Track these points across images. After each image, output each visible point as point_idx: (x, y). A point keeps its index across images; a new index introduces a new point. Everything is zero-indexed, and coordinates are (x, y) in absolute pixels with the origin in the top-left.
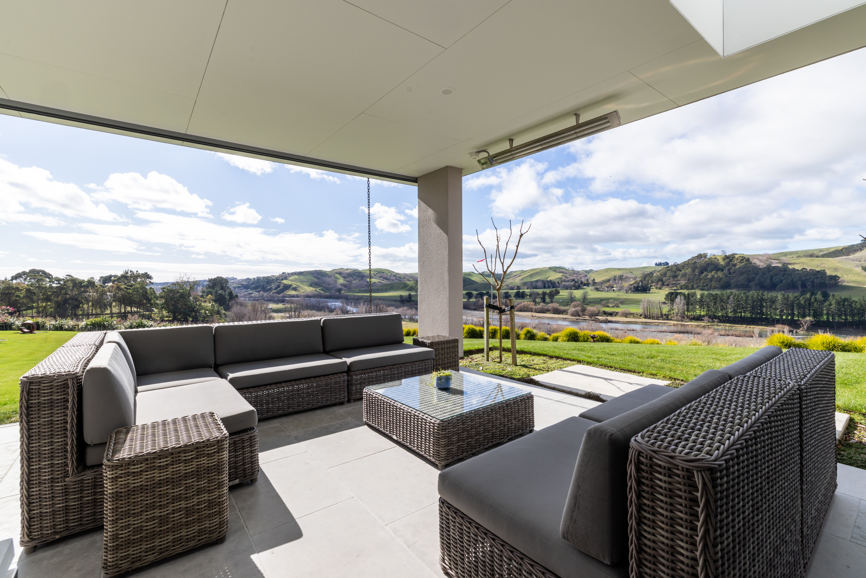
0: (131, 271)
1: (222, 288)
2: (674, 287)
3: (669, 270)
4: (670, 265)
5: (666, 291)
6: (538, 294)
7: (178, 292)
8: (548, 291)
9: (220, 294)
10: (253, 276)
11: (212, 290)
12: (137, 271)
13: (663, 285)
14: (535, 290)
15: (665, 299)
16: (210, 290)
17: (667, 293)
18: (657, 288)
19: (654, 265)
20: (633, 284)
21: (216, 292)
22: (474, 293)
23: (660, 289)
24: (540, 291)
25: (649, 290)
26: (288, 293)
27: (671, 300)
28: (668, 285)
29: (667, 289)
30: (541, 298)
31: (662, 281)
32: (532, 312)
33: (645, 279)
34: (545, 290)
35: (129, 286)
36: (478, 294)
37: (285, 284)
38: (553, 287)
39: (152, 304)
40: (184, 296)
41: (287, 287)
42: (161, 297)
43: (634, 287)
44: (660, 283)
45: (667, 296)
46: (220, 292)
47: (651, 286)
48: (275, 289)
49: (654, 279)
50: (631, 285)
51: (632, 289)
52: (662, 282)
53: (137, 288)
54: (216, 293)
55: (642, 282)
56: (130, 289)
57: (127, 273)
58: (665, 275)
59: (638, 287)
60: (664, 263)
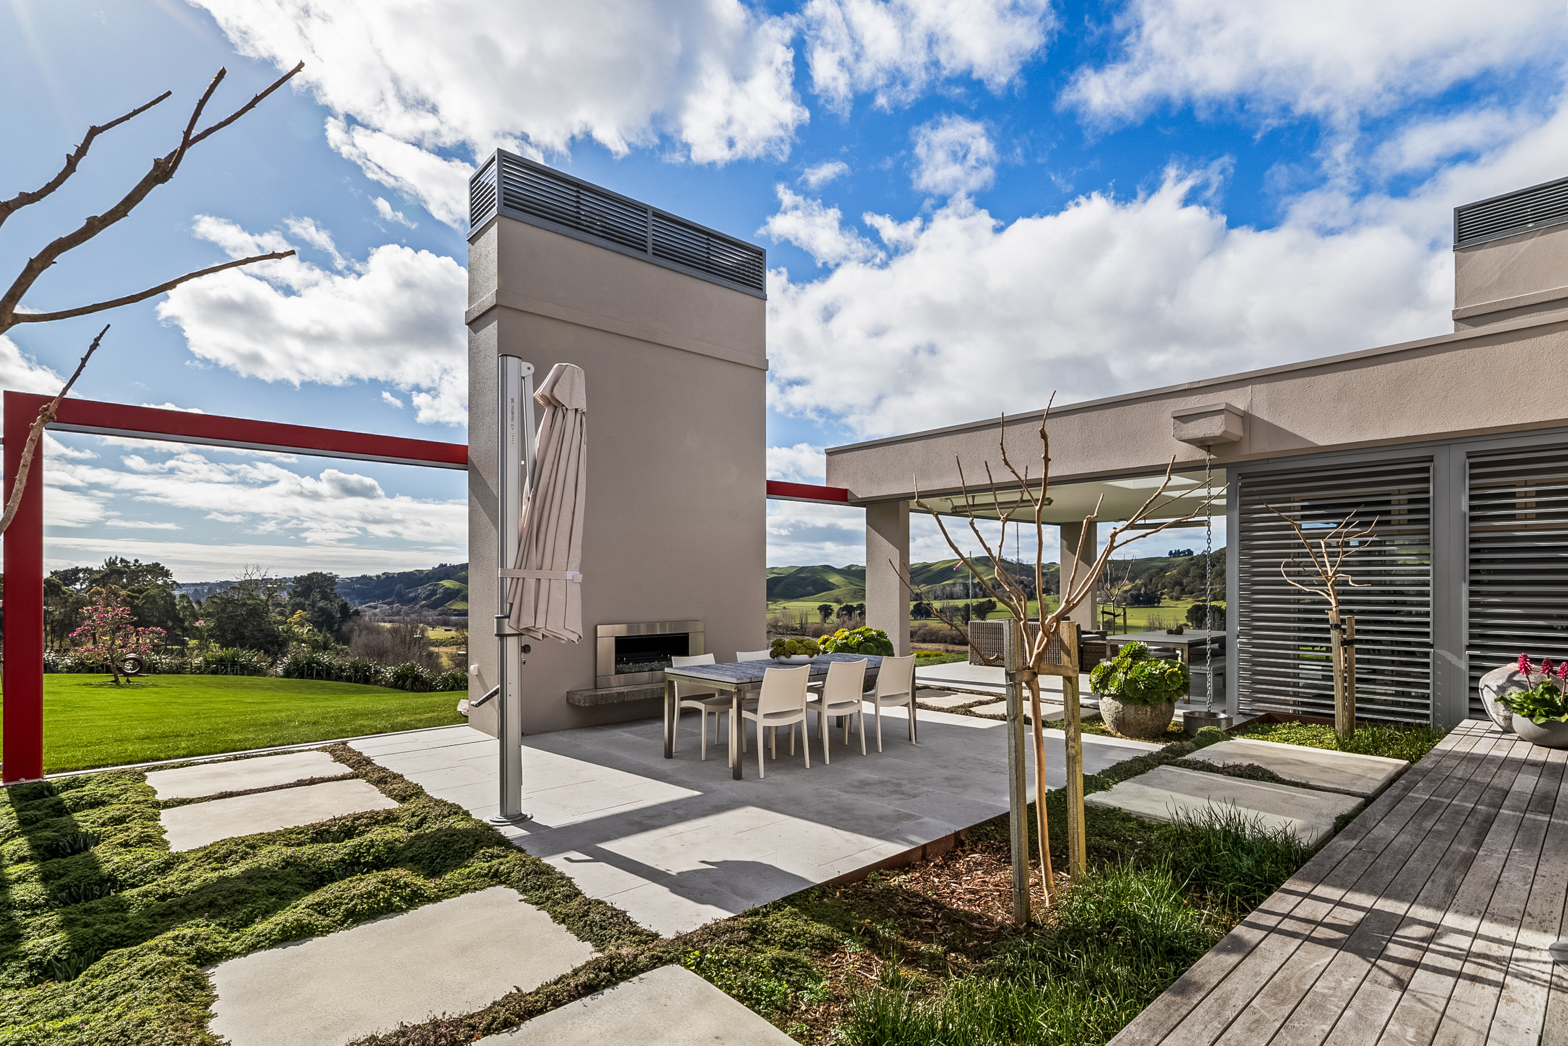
0: (122, 561)
1: (325, 597)
2: (1201, 596)
3: (1193, 565)
4: (1195, 554)
5: (1187, 604)
6: (957, 609)
7: (244, 604)
8: (975, 602)
9: (321, 609)
10: (374, 572)
11: (302, 600)
12: (136, 561)
13: (1183, 591)
14: (952, 603)
15: (1187, 617)
16: (298, 600)
17: (1190, 606)
18: (1171, 598)
19: (1168, 556)
20: (1130, 590)
21: (313, 605)
22: (836, 607)
23: (1178, 599)
24: (961, 603)
25: (1159, 602)
26: (454, 607)
27: (1196, 620)
28: (1192, 593)
29: (1190, 600)
30: (962, 616)
31: (1181, 584)
32: (946, 642)
33: (1151, 580)
34: (968, 601)
35: (133, 591)
36: (843, 609)
37: (448, 589)
38: (984, 596)
39: (185, 630)
40: (256, 613)
41: (450, 594)
42: (209, 615)
43: (1131, 595)
44: (1177, 588)
45: (1189, 611)
46: (321, 604)
47: (1162, 594)
48: (425, 599)
49: (1168, 580)
50: (1126, 592)
51: (1129, 601)
52: (1180, 589)
53: (154, 597)
54: (314, 607)
55: (1146, 587)
56: (138, 598)
57: (114, 563)
58: (1186, 573)
59: (1139, 595)
60: (1184, 552)
